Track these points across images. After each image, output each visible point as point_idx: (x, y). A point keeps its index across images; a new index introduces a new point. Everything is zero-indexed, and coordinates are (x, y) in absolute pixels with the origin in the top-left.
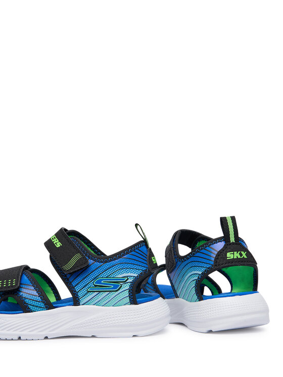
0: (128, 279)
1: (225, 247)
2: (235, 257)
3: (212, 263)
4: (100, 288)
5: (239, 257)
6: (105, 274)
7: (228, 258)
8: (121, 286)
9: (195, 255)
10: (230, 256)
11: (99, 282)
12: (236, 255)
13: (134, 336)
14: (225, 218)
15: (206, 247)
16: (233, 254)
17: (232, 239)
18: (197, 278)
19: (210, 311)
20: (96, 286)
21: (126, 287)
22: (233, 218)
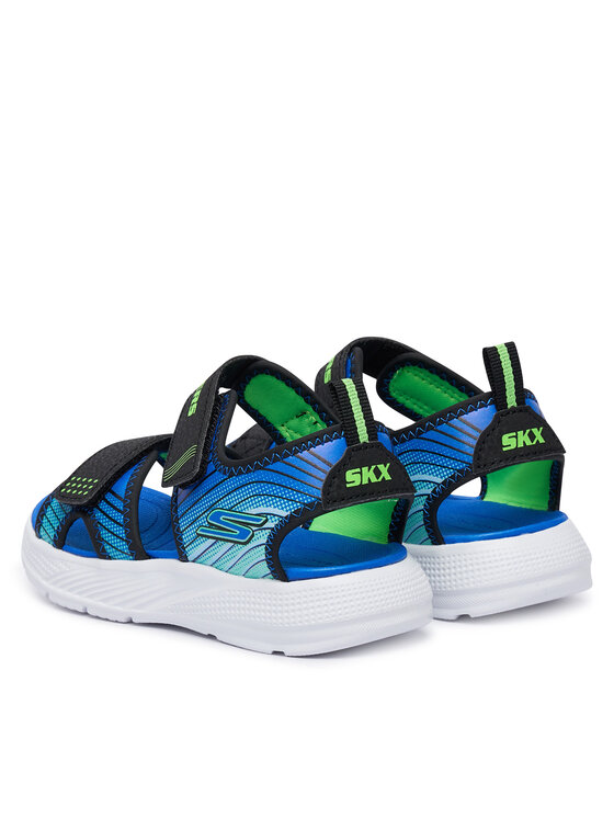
0: (267, 520)
1: (497, 420)
2: (521, 445)
3: (470, 459)
4: (218, 532)
5: (529, 443)
6: (227, 503)
7: (504, 449)
8: (253, 536)
9: (423, 436)
10: (509, 442)
11: (216, 517)
12: (523, 439)
13: (275, 653)
14: (494, 349)
15: (451, 418)
16: (516, 437)
17: (511, 401)
18: (429, 492)
19: (466, 572)
20: (211, 525)
21: (262, 537)
22: (511, 347)
